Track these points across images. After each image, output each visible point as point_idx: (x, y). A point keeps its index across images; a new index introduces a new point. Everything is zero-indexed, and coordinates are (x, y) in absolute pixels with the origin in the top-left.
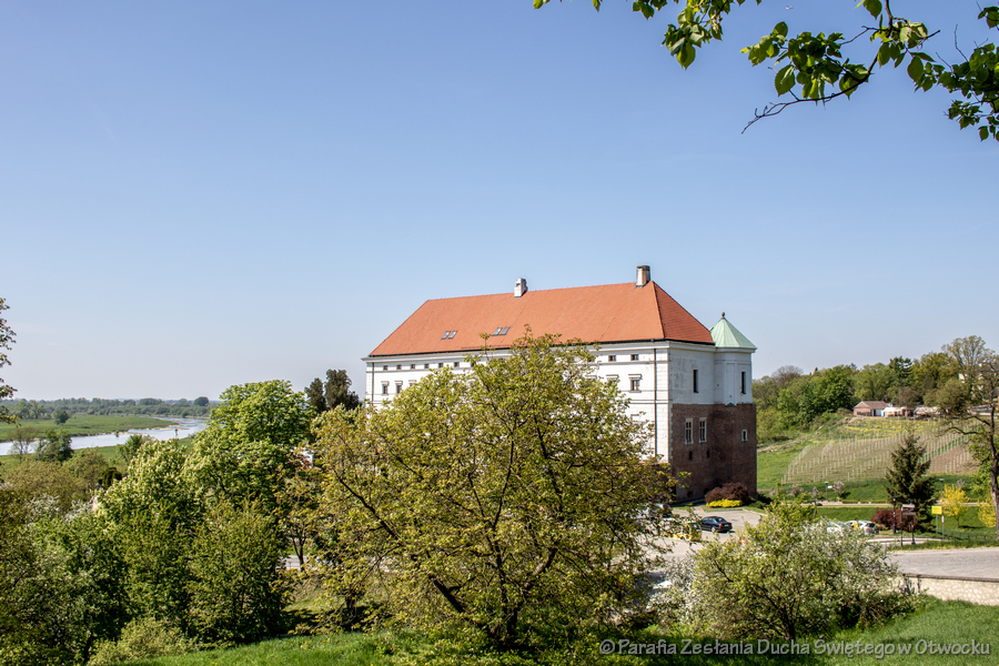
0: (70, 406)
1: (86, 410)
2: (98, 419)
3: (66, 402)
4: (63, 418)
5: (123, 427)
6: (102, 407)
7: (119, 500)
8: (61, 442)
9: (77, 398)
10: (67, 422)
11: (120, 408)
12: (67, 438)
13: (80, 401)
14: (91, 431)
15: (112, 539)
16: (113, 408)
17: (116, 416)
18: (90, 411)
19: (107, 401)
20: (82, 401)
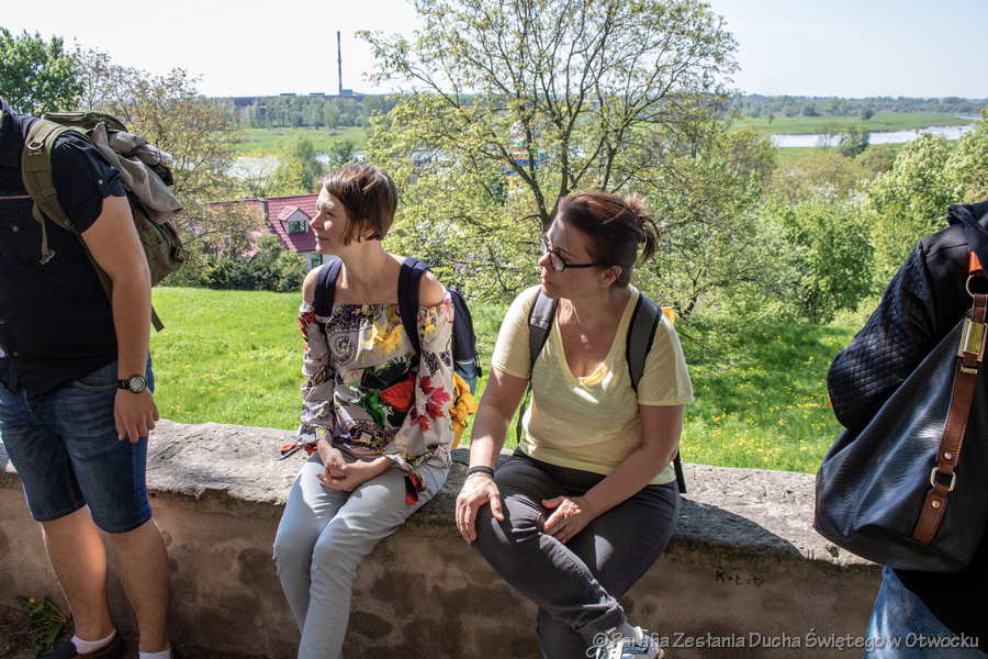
0: (876, 104)
1: (890, 107)
2: (901, 116)
3: (873, 99)
4: (868, 115)
5: (923, 125)
6: (906, 105)
7: (883, 191)
8: (861, 136)
9: (883, 96)
10: (872, 119)
11: (923, 106)
12: (866, 134)
13: (886, 99)
14: (892, 127)
15: (861, 224)
16: (916, 106)
17: (919, 113)
18: (894, 108)
19: (912, 99)
20: (888, 99)
